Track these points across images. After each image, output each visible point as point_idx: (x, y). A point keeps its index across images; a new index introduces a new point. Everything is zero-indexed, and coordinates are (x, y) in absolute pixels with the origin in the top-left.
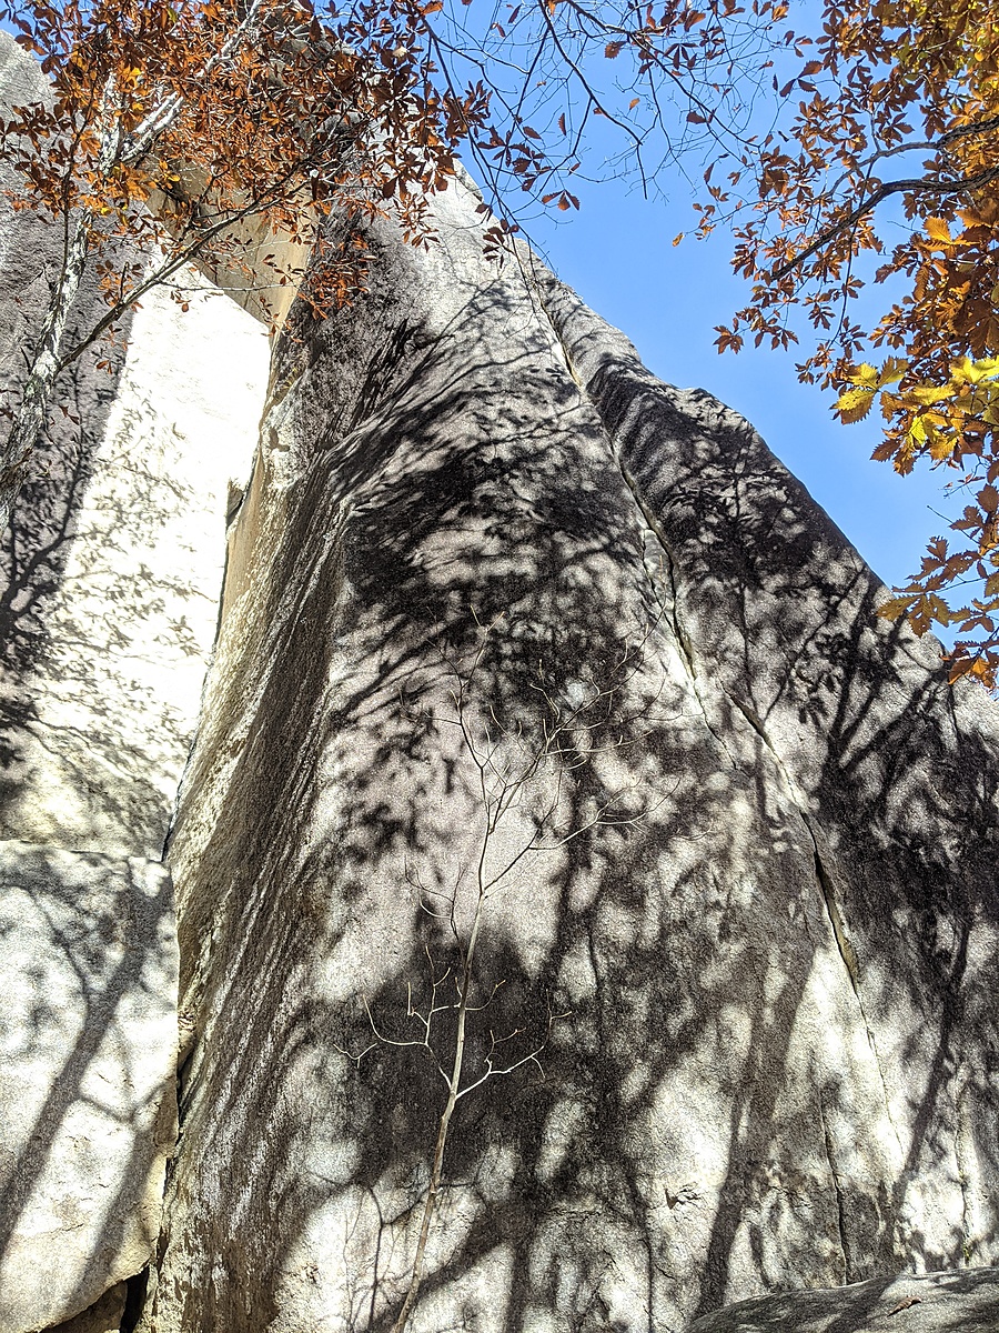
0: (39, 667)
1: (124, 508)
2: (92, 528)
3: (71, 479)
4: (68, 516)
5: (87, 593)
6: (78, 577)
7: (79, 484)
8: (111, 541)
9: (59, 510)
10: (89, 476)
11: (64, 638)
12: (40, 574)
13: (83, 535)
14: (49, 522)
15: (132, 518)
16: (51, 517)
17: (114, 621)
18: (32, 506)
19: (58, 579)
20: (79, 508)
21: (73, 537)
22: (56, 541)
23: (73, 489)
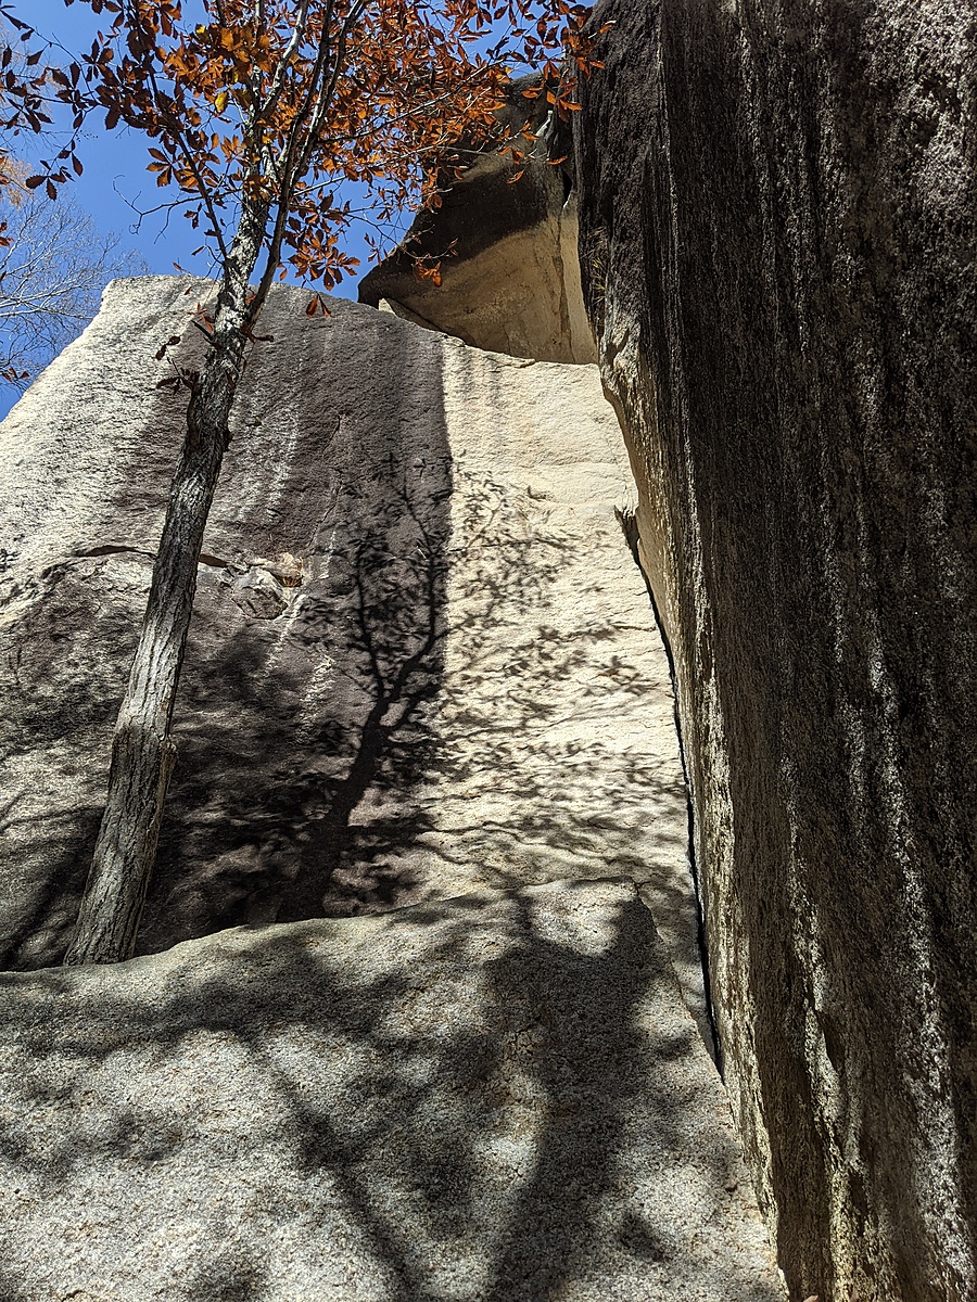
0: (430, 774)
1: (498, 583)
2: (465, 616)
3: (426, 580)
4: (433, 616)
5: (479, 680)
6: (464, 669)
7: (437, 581)
8: (493, 619)
9: (421, 614)
10: (447, 570)
11: (460, 733)
12: (415, 681)
13: (458, 626)
14: (413, 630)
15: (511, 589)
16: (415, 624)
17: (523, 695)
18: (389, 623)
19: (438, 679)
20: (445, 603)
21: (446, 633)
22: (426, 644)
23: (432, 587)
